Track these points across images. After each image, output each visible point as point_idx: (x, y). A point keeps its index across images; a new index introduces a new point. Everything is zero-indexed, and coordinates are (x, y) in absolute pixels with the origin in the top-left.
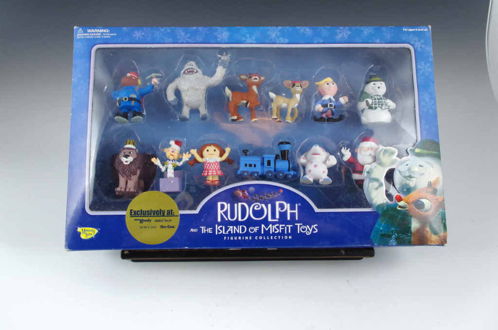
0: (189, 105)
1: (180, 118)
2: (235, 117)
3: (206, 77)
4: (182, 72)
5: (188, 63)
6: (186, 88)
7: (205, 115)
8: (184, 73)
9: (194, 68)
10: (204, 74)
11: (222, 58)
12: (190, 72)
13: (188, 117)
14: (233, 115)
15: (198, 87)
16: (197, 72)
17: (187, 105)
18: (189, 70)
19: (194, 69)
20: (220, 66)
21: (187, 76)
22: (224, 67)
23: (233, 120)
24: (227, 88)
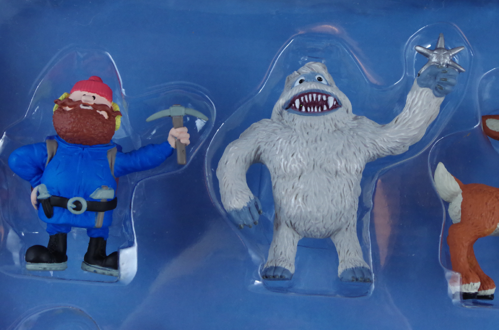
0: (301, 227)
1: (266, 277)
2: (473, 287)
3: (367, 123)
4: (282, 102)
5: (305, 70)
6: (294, 166)
7: (362, 270)
8: (290, 105)
9: (329, 90)
10: (359, 110)
11: (434, 60)
12: (313, 104)
13: (292, 270)
14: (466, 280)
15: (340, 165)
16: (337, 105)
17: (293, 226)
18: (308, 99)
19: (328, 95)
20: (422, 85)
21: (299, 120)
22: (438, 90)
23: (466, 296)
24: (441, 168)
